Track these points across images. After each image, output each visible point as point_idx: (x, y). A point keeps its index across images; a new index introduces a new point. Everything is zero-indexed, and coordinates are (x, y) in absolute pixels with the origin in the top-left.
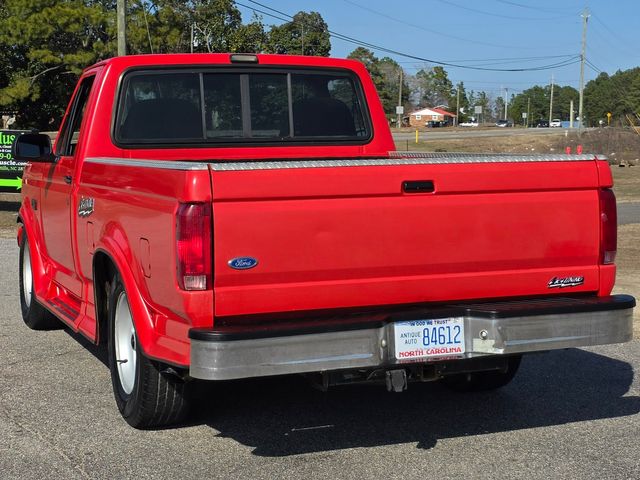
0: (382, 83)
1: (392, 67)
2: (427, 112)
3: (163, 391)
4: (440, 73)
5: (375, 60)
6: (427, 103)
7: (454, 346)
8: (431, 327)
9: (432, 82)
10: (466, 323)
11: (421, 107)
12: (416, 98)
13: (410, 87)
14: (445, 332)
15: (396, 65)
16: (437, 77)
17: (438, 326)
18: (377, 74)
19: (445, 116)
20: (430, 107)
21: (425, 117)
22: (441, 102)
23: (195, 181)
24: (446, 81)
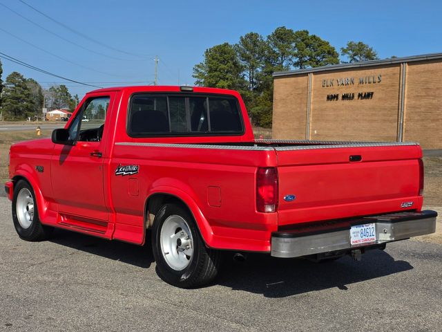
0: (29, 94)
1: (34, 85)
2: (56, 112)
3: (210, 267)
4: (64, 89)
5: (24, 80)
6: (56, 106)
7: (372, 237)
8: (363, 228)
9: (59, 94)
10: (376, 226)
11: (53, 109)
12: (50, 103)
13: (45, 96)
14: (368, 231)
15: (36, 83)
16: (62, 91)
17: (366, 228)
18: (26, 88)
19: (68, 115)
20: (59, 109)
21: (55, 115)
22: (64, 106)
23: (268, 156)
24: (67, 93)
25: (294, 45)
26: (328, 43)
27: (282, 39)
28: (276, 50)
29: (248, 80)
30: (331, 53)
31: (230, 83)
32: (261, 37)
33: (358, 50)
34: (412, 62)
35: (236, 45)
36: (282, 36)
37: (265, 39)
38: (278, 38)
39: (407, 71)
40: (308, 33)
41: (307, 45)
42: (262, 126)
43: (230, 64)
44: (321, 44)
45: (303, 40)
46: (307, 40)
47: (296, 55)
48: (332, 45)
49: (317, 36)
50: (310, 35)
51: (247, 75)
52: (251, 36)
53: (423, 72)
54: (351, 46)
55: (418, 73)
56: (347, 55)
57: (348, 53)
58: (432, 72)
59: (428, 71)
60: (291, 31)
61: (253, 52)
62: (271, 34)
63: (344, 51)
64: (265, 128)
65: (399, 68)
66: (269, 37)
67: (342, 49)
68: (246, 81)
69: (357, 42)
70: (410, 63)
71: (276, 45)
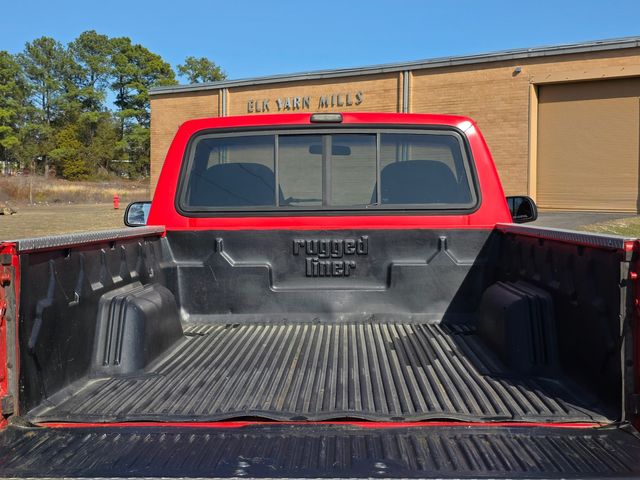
25: (109, 57)
26: (159, 58)
27: (92, 48)
28: (83, 64)
29: (42, 108)
30: (165, 71)
31: (12, 112)
32: (59, 45)
33: (201, 68)
34: (419, 71)
35: (20, 54)
36: (90, 44)
37: (66, 48)
38: (85, 46)
39: (412, 85)
40: (129, 41)
41: (130, 60)
42: (67, 178)
43: (11, 83)
44: (150, 58)
45: (123, 52)
46: (130, 52)
47: (113, 73)
48: (165, 60)
49: (143, 46)
50: (133, 44)
51: (38, 101)
52: (43, 43)
53: (443, 86)
54: (190, 63)
55: (432, 88)
56: (186, 76)
57: (189, 73)
58: (461, 86)
59: (451, 85)
60: (104, 37)
61: (46, 65)
62: (74, 41)
63: (183, 70)
64: (72, 180)
65: (396, 80)
66: (71, 45)
67: (179, 66)
68: (39, 110)
69: (198, 57)
70: (416, 72)
71: (83, 57)
